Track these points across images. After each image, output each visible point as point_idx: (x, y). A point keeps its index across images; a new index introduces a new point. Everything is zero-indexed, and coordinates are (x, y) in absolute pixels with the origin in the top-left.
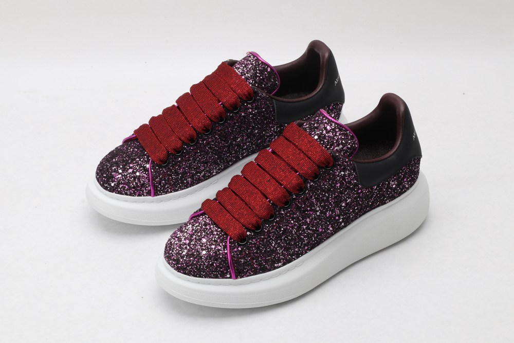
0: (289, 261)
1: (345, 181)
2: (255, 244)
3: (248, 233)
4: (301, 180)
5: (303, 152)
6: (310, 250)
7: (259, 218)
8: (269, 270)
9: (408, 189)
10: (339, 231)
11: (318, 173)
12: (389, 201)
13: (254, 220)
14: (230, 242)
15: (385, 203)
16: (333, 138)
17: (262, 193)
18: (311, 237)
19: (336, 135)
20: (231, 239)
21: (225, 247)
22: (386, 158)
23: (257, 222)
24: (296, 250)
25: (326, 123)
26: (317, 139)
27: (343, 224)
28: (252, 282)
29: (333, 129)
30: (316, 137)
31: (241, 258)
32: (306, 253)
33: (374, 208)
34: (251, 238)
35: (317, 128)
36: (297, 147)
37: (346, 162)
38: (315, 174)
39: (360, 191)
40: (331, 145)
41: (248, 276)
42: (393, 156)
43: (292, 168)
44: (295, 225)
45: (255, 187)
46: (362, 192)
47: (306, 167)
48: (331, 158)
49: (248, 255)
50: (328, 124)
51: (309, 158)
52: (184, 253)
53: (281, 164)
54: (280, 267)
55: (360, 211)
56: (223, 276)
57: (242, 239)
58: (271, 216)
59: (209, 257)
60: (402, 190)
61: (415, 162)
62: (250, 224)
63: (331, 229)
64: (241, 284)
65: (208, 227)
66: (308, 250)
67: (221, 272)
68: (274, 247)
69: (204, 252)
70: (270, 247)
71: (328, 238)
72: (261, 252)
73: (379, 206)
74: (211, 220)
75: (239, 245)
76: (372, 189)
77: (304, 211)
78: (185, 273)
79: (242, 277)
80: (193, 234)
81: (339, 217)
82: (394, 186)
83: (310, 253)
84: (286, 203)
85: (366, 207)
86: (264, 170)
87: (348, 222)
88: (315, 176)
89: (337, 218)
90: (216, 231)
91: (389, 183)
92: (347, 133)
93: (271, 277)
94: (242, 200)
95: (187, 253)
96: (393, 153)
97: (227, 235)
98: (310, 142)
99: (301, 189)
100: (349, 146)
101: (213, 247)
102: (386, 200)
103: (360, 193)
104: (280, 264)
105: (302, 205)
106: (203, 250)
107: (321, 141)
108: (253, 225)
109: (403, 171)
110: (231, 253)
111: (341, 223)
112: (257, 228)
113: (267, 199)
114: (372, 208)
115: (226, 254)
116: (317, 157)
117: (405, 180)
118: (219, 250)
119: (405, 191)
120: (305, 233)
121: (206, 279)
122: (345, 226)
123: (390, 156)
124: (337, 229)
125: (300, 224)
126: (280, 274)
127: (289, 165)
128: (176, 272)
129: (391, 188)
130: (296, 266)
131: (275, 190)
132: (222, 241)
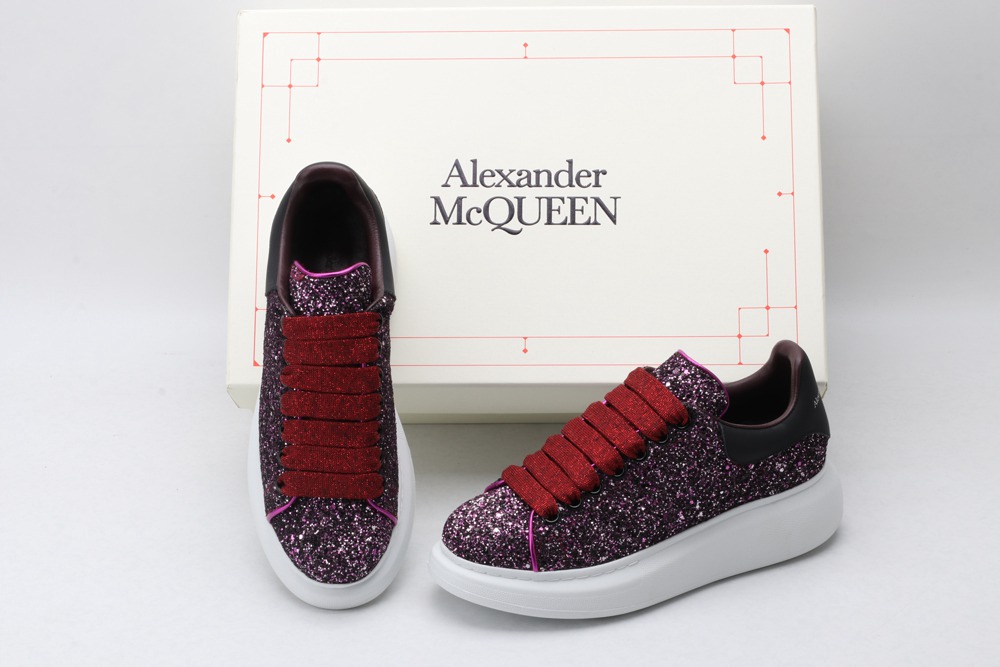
0: (618, 557)
1: (706, 449)
2: (569, 524)
3: (561, 508)
4: (641, 440)
5: (648, 403)
6: (650, 545)
7: (578, 487)
8: (588, 565)
9: (804, 480)
10: (695, 525)
11: (665, 433)
12: (775, 493)
13: (571, 490)
14: (534, 519)
15: (768, 495)
16: (692, 387)
17: (585, 455)
18: (652, 525)
19: (696, 384)
20: (535, 514)
21: (526, 526)
22: (770, 427)
23: (574, 493)
24: (629, 540)
25: (683, 366)
26: (668, 388)
27: (701, 514)
28: (560, 579)
29: (692, 375)
30: (668, 384)
31: (547, 542)
32: (644, 548)
33: (751, 500)
34: (562, 515)
35: (670, 372)
36: (640, 396)
37: (707, 420)
38: (662, 433)
39: (728, 468)
40: (689, 397)
41: (556, 569)
42: (781, 425)
43: (631, 424)
44: (629, 504)
45: (577, 448)
46: (731, 469)
47: (650, 423)
48: (686, 412)
49: (559, 539)
50: (685, 367)
51: (655, 411)
52: (468, 530)
53: (615, 418)
54: (603, 562)
55: (727, 499)
56: (520, 566)
57: (551, 515)
58: (594, 487)
59: (503, 537)
60: (794, 479)
61: (816, 440)
62: (564, 495)
63: (682, 517)
64: (545, 580)
65: (506, 500)
66: (646, 543)
67: (519, 558)
68: (597, 532)
69: (496, 530)
70: (590, 532)
71: (678, 531)
72: (577, 536)
73: (758, 498)
74: (512, 491)
75: (546, 524)
76: (747, 468)
77: (644, 486)
78: (467, 558)
79: (547, 569)
80: (485, 508)
81: (695, 502)
82: (782, 470)
83: (649, 550)
84: (618, 471)
85: (739, 494)
86: (592, 426)
87: (710, 513)
88: (661, 437)
89: (692, 502)
90: (518, 504)
91: (774, 464)
92: (712, 382)
93: (590, 576)
94: (558, 465)
95: (473, 530)
96: (781, 422)
97: (531, 509)
98: (658, 390)
99: (640, 452)
100: (715, 401)
101: (510, 524)
102: (770, 490)
103: (728, 471)
104: (604, 558)
105: (640, 476)
106: (494, 526)
107: (674, 389)
108: (568, 497)
109: (796, 449)
110: (533, 533)
111: (698, 513)
112: (573, 502)
113: (592, 463)
114: (748, 498)
115: (528, 534)
116: (666, 408)
117: (800, 464)
118: (517, 528)
119: (800, 483)
120: (642, 517)
121: (497, 568)
122: (704, 519)
123: (776, 425)
124: (692, 522)
125: (636, 505)
126: (603, 573)
127: (627, 420)
128: (455, 556)
129: (778, 473)
130: (627, 565)
131: (604, 451)
132: (523, 518)
